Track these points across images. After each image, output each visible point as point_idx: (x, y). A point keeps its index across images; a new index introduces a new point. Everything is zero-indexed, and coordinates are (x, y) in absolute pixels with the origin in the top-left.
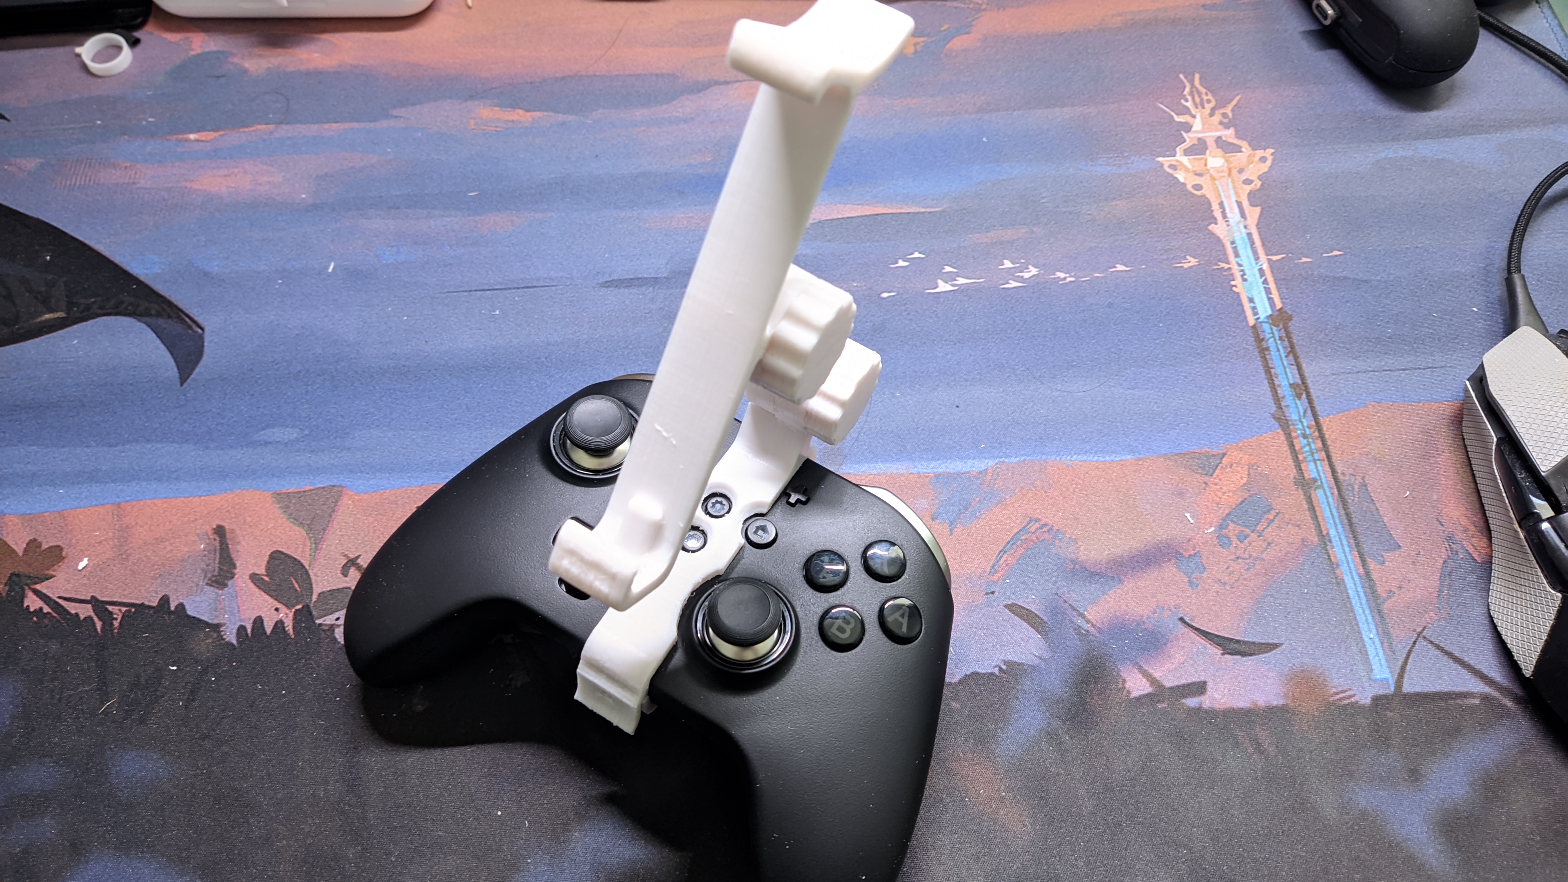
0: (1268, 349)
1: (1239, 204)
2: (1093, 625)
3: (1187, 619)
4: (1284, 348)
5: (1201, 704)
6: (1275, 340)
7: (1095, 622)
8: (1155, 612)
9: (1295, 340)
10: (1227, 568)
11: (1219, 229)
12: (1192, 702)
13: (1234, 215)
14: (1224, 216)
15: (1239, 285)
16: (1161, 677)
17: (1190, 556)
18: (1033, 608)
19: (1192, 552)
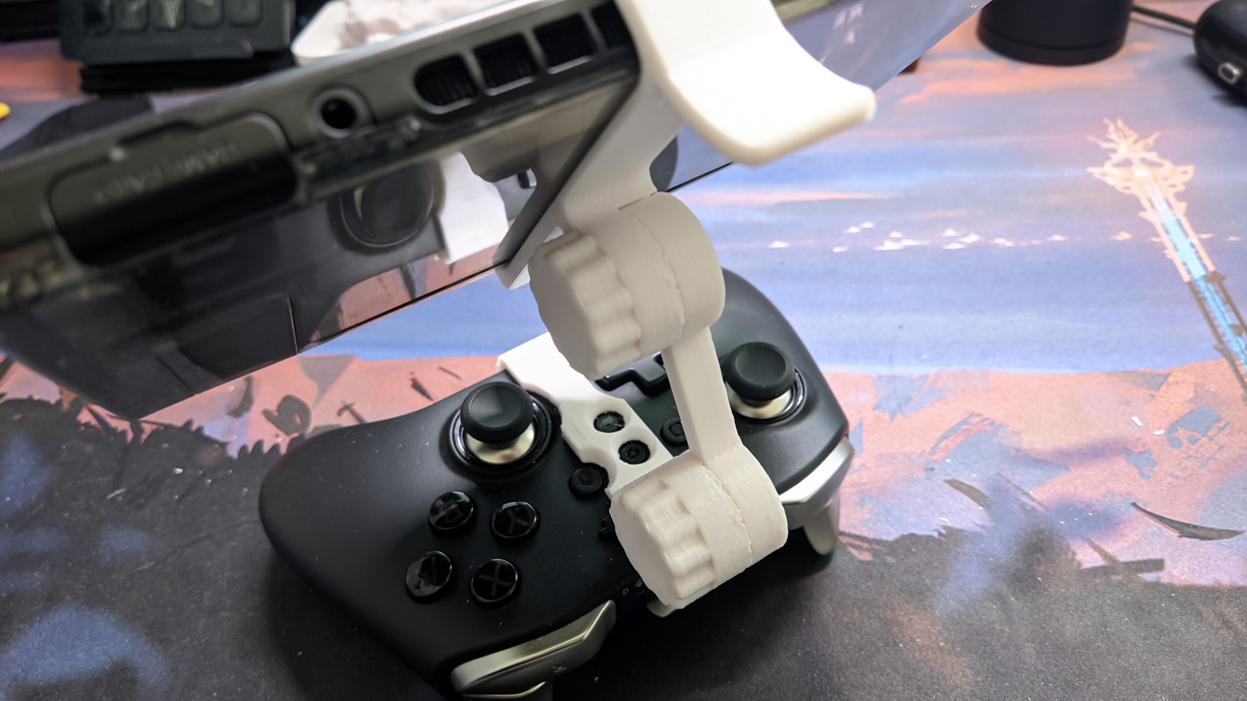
0: (1204, 299)
1: (1167, 201)
2: (1039, 503)
3: (1140, 504)
4: (1221, 299)
5: (1159, 578)
6: (1211, 294)
7: (1040, 501)
8: (1105, 496)
9: (1230, 293)
10: (1180, 464)
11: (1148, 215)
12: (1149, 577)
13: (1162, 207)
14: (1153, 206)
15: (1170, 253)
16: (1113, 552)
17: (1140, 453)
18: (975, 484)
19: (1142, 449)
